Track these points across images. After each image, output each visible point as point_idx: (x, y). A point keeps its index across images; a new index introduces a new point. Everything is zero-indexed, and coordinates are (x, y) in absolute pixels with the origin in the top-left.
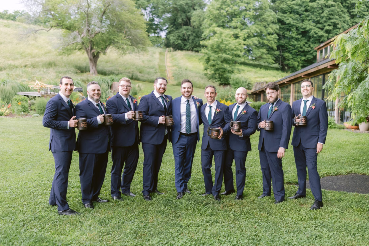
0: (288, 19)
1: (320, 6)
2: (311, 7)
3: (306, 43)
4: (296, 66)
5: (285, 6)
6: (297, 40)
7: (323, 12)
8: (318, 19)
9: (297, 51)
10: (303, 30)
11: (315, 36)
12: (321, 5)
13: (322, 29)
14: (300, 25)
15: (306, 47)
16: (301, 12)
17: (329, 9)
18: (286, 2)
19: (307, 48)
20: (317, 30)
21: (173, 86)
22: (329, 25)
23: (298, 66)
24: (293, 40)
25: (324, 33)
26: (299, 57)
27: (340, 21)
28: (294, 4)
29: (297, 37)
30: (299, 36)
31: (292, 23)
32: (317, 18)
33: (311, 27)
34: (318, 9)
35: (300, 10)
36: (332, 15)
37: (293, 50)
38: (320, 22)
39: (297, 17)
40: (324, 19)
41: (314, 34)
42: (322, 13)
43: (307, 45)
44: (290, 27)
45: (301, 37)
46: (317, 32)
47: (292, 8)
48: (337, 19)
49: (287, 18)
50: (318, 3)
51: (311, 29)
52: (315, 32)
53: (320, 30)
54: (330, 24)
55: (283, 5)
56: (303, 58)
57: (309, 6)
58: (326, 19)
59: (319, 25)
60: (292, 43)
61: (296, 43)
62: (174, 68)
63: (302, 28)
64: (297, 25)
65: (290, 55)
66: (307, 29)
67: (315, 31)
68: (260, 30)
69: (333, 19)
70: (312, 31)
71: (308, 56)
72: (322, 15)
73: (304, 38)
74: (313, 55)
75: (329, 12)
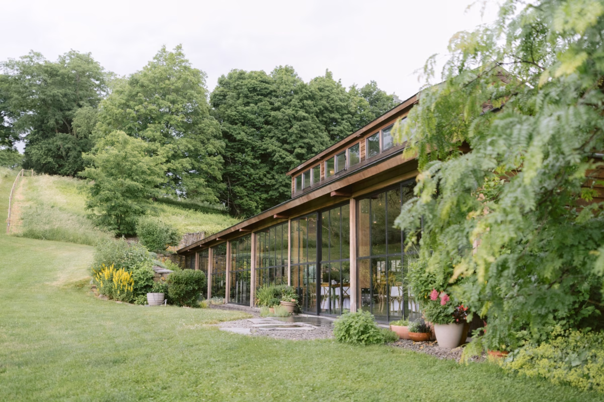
0: (240, 134)
1: (287, 117)
2: (274, 117)
3: (268, 173)
4: (254, 208)
5: (234, 113)
6: (254, 166)
7: (291, 127)
8: (285, 136)
9: (254, 184)
10: (263, 152)
11: (281, 161)
12: (288, 115)
13: (291, 152)
14: (259, 143)
15: (268, 178)
16: (259, 125)
17: (299, 123)
18: (236, 107)
19: (269, 181)
20: (284, 153)
21: (15, 238)
22: (301, 147)
23: (257, 207)
24: (248, 167)
25: (294, 158)
26: (258, 193)
27: (317, 141)
28: (247, 111)
29: (253, 161)
30: (257, 162)
31: (245, 140)
32: (283, 135)
33: (274, 148)
34: (284, 122)
35: (257, 120)
36: (305, 131)
37: (248, 182)
38: (288, 141)
39: (252, 132)
40: (294, 137)
41: (279, 158)
42: (290, 128)
43: (269, 176)
44: (242, 145)
45: (261, 163)
46: (284, 156)
47: (245, 117)
48: (311, 139)
49: (237, 132)
50: (284, 112)
51: (274, 151)
52: (280, 156)
53: (288, 154)
54: (303, 145)
55: (232, 111)
56: (264, 196)
57: (270, 116)
58: (297, 137)
59: (286, 146)
60: (246, 171)
61: (252, 171)
63: (262, 148)
64: (254, 143)
65: (243, 190)
66: (268, 151)
67: (280, 154)
68: (193, 146)
69: (305, 138)
70: (277, 155)
71: (271, 193)
72: (290, 131)
73: (265, 165)
74: (279, 192)
75: (300, 127)
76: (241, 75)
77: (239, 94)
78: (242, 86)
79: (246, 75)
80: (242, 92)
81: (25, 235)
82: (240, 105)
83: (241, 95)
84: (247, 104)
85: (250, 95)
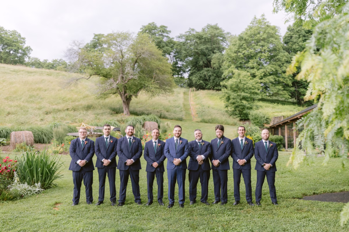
5: (297, 47)
18: (298, 43)
21: (197, 123)
37: (307, 85)
62: (198, 106)
65: (305, 90)
77: (300, 35)
78: (301, 30)
80: (301, 34)
81: (201, 122)
82: (300, 41)
83: (301, 36)
84: (305, 40)
85: (306, 35)
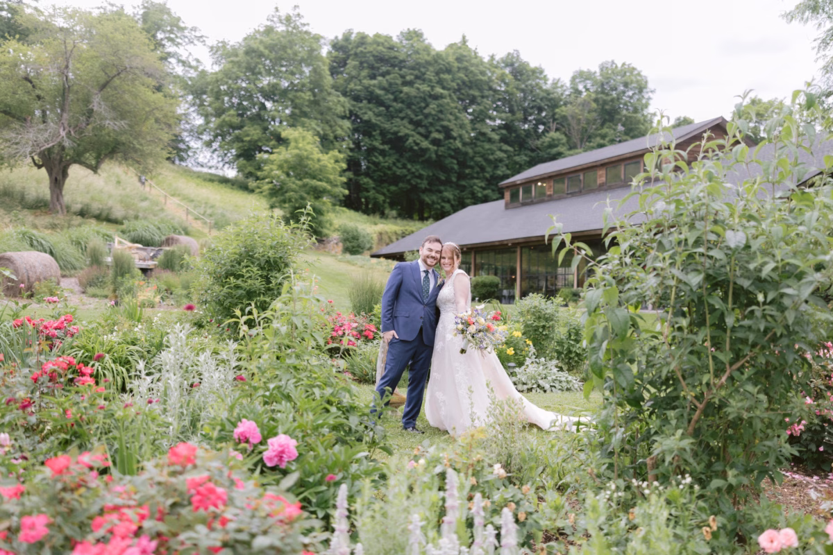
0: (366, 113)
1: (422, 95)
2: (407, 94)
3: (398, 161)
4: (381, 202)
5: (359, 88)
6: (383, 153)
7: (427, 105)
8: (419, 118)
9: (382, 174)
10: (393, 137)
11: (416, 148)
12: (424, 92)
13: (426, 137)
14: (387, 126)
15: (398, 167)
16: (388, 102)
17: (436, 102)
18: (360, 80)
19: (400, 171)
20: (418, 138)
22: (438, 131)
23: (384, 201)
24: (376, 154)
25: (430, 144)
26: (386, 185)
27: (456, 124)
28: (374, 86)
29: (381, 147)
30: (386, 147)
31: (374, 121)
32: (417, 116)
33: (407, 131)
34: (418, 100)
35: (386, 97)
36: (441, 112)
37: (374, 171)
38: (423, 124)
39: (380, 111)
40: (430, 120)
41: (413, 144)
42: (425, 108)
43: (399, 165)
44: (369, 127)
45: (390, 149)
46: (418, 141)
47: (372, 93)
48: (449, 121)
49: (363, 111)
50: (418, 89)
51: (407, 136)
52: (415, 142)
53: (423, 139)
54: (440, 129)
55: (355, 85)
56: (393, 188)
57: (401, 92)
58: (434, 119)
59: (422, 130)
60: (374, 159)
61: (381, 158)
63: (392, 131)
64: (382, 125)
65: (371, 181)
66: (400, 134)
67: (415, 138)
68: (323, 129)
69: (442, 120)
70: (411, 140)
71: (401, 185)
72: (426, 111)
73: (394, 151)
74: (411, 184)
75: (438, 106)
76: (363, 39)
77: (361, 63)
78: (366, 53)
79: (369, 40)
80: (366, 62)
82: (365, 78)
83: (365, 65)
84: (373, 77)
85: (376, 65)
